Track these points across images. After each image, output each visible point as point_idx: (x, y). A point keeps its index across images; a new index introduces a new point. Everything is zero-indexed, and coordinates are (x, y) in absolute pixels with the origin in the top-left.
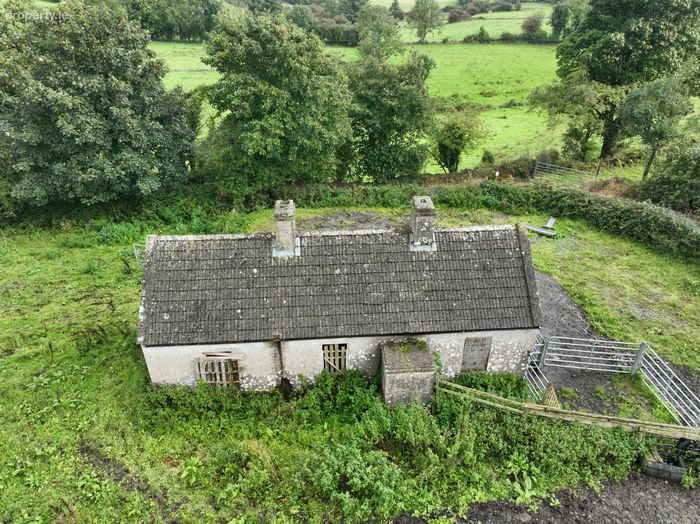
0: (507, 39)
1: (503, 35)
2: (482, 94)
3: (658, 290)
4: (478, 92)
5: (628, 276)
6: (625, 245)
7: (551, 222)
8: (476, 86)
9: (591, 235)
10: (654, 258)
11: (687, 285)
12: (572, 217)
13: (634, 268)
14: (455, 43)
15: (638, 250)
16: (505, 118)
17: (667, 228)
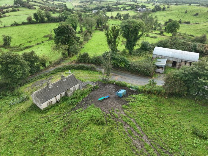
0: (24, 24)
1: (22, 22)
2: (28, 42)
3: (86, 75)
4: (27, 41)
5: (83, 74)
6: (81, 71)
7: (70, 71)
8: (25, 40)
9: (76, 71)
10: (84, 71)
11: (89, 73)
12: (72, 69)
13: (83, 73)
14: (8, 27)
15: (82, 71)
16: (39, 48)
17: (84, 67)
